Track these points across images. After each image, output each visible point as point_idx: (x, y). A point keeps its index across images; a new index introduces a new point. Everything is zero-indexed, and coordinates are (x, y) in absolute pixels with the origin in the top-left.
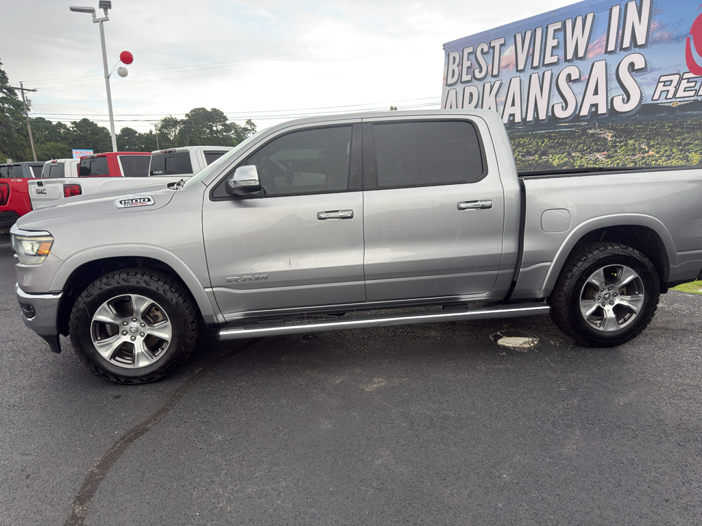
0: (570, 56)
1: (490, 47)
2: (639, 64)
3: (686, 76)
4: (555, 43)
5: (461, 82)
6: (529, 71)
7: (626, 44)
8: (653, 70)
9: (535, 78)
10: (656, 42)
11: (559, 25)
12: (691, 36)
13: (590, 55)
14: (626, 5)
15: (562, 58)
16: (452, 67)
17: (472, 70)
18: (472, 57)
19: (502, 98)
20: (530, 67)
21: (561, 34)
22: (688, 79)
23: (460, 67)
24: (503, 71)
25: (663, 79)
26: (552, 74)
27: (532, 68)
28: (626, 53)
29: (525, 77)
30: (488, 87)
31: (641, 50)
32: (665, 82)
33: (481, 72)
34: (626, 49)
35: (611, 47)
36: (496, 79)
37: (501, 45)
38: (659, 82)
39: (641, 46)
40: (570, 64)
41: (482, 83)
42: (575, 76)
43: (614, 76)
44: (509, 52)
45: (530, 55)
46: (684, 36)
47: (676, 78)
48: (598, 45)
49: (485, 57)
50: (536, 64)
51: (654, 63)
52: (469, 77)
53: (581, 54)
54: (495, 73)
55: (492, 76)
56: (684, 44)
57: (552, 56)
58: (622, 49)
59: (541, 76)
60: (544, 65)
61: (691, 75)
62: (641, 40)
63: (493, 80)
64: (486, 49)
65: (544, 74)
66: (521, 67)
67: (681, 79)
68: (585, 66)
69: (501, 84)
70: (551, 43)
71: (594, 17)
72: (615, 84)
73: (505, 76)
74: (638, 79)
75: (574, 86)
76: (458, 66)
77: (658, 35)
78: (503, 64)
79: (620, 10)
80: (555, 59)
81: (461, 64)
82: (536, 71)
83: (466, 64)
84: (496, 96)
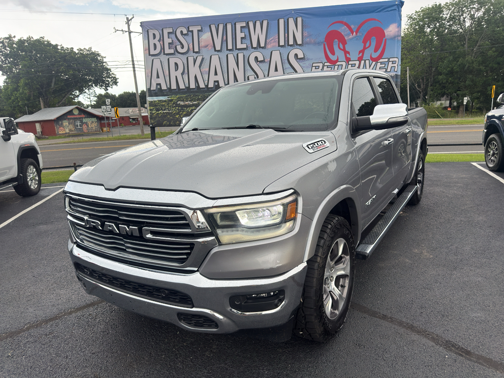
0: (255, 45)
1: (188, 31)
2: (300, 55)
3: (326, 64)
4: (243, 35)
5: (164, 54)
6: (226, 52)
7: (291, 42)
8: (308, 59)
9: (231, 57)
10: (307, 43)
11: (244, 24)
12: (325, 43)
13: (269, 46)
14: (288, 20)
15: (250, 45)
16: (152, 42)
17: (174, 46)
18: (173, 36)
19: (205, 68)
20: (226, 49)
21: (246, 30)
22: (327, 66)
23: (162, 43)
24: (203, 50)
25: (314, 65)
26: (244, 56)
27: (227, 50)
28: (292, 48)
29: (223, 55)
30: (191, 60)
31: (300, 47)
32: (316, 66)
33: (183, 47)
34: (291, 45)
35: (282, 43)
36: (197, 55)
37: (199, 31)
38: (312, 66)
39: (300, 45)
40: (256, 50)
41: (184, 57)
42: (260, 58)
43: (287, 61)
44: (206, 36)
45: (225, 41)
46: (322, 43)
47: (321, 65)
48: (273, 41)
49: (185, 37)
50: (230, 47)
51: (308, 55)
52: (172, 51)
53: (262, 45)
54: (196, 49)
55: (194, 52)
56: (322, 46)
57: (242, 43)
58: (288, 45)
59: (236, 56)
60: (236, 49)
61: (328, 64)
62: (299, 42)
63: (195, 55)
64: (185, 32)
65: (237, 55)
66: (218, 48)
67: (324, 66)
68: (267, 53)
69: (203, 59)
70: (240, 35)
71: (268, 23)
72: (288, 66)
73: (206, 53)
74: (301, 64)
75: (261, 64)
76: (159, 41)
77: (308, 40)
78: (202, 44)
79: (284, 21)
80: (244, 46)
81: (162, 39)
82: (231, 52)
83: (167, 41)
84: (200, 67)
